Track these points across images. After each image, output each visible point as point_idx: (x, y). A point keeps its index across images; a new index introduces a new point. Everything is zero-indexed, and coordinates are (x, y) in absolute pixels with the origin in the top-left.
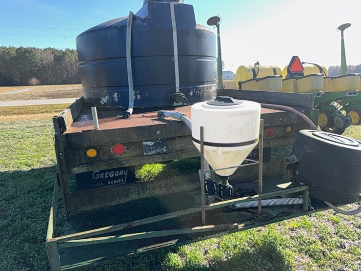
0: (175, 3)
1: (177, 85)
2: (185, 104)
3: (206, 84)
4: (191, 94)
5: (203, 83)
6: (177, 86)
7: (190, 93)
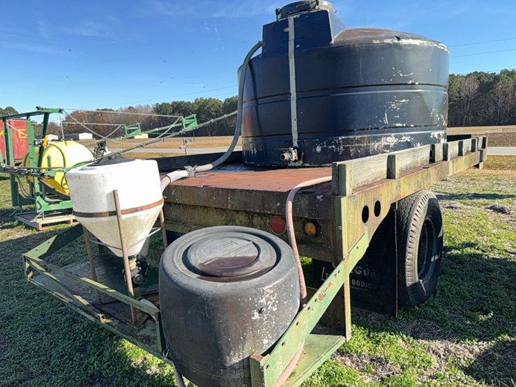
0: (295, 16)
1: (295, 136)
2: (307, 165)
3: (357, 134)
4: (319, 149)
5: (349, 132)
6: (294, 138)
7: (315, 148)
